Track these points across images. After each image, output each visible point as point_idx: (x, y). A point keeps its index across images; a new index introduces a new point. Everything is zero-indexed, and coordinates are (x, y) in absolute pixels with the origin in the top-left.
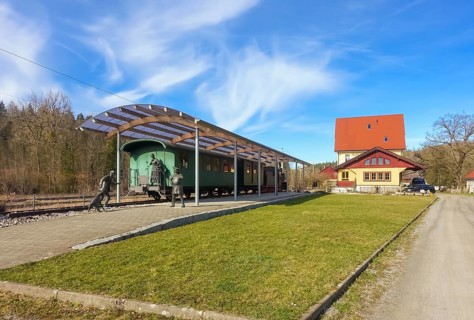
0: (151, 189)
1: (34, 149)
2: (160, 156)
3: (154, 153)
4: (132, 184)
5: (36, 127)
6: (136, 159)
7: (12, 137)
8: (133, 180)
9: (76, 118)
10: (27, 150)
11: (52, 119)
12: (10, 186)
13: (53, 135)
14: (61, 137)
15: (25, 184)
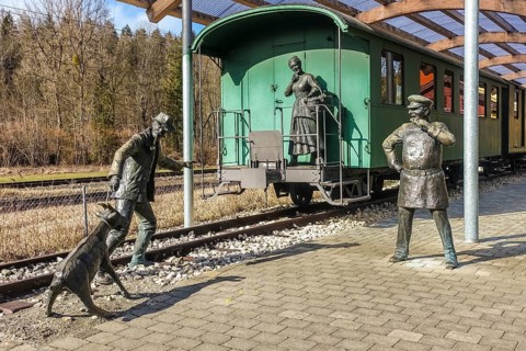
0: (292, 176)
1: (52, 86)
2: (320, 62)
3: (299, 54)
4: (230, 158)
5: (54, 47)
6: (237, 80)
7: (19, 67)
8: (230, 145)
9: (119, 33)
10: (42, 89)
11: (77, 32)
12: (13, 150)
13: (79, 60)
14: (91, 63)
15: (37, 149)
